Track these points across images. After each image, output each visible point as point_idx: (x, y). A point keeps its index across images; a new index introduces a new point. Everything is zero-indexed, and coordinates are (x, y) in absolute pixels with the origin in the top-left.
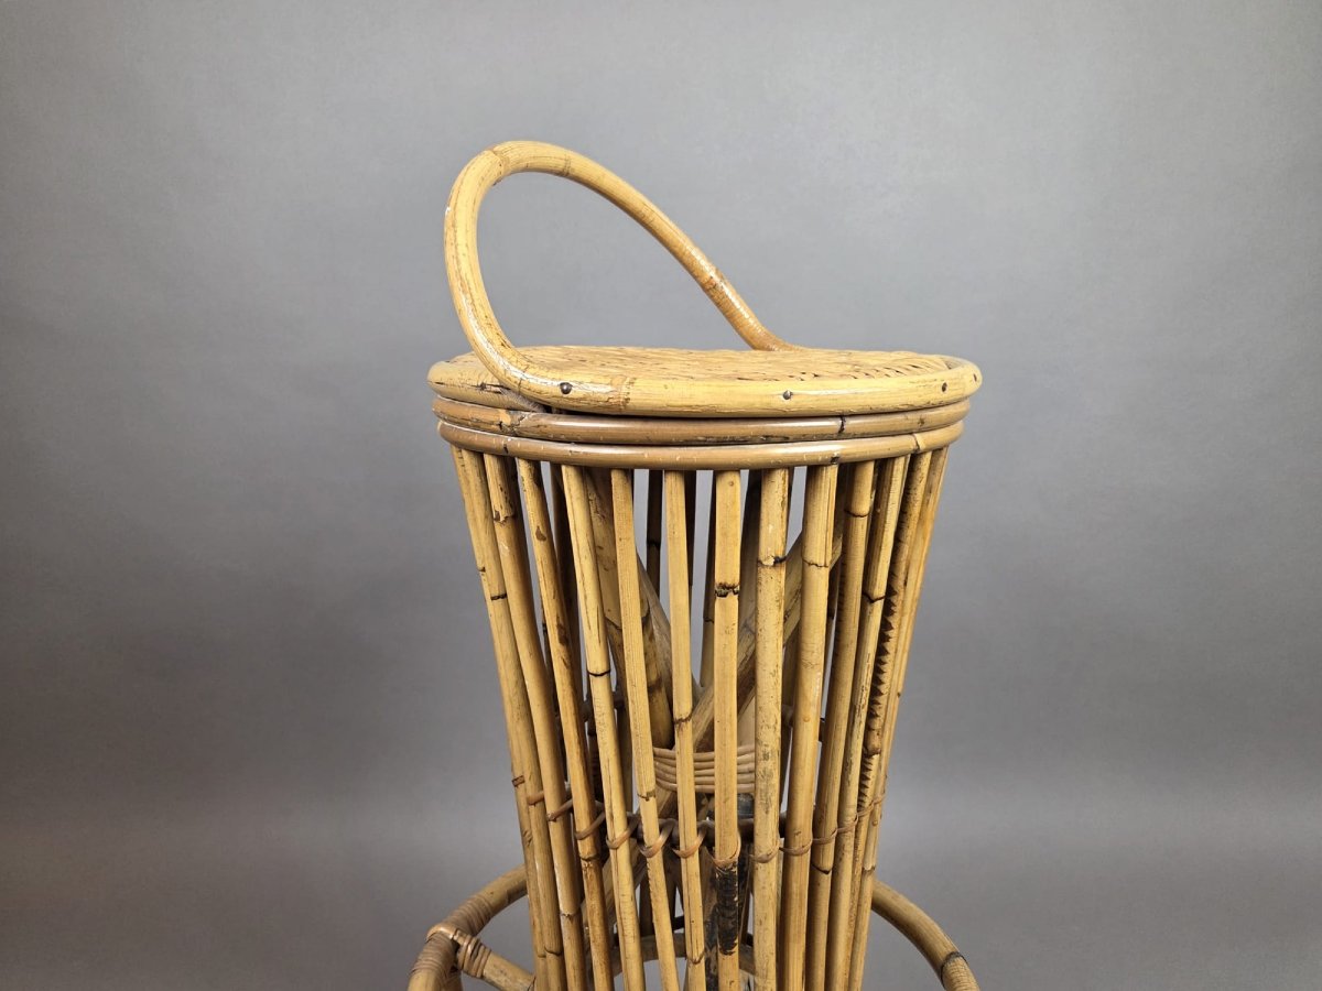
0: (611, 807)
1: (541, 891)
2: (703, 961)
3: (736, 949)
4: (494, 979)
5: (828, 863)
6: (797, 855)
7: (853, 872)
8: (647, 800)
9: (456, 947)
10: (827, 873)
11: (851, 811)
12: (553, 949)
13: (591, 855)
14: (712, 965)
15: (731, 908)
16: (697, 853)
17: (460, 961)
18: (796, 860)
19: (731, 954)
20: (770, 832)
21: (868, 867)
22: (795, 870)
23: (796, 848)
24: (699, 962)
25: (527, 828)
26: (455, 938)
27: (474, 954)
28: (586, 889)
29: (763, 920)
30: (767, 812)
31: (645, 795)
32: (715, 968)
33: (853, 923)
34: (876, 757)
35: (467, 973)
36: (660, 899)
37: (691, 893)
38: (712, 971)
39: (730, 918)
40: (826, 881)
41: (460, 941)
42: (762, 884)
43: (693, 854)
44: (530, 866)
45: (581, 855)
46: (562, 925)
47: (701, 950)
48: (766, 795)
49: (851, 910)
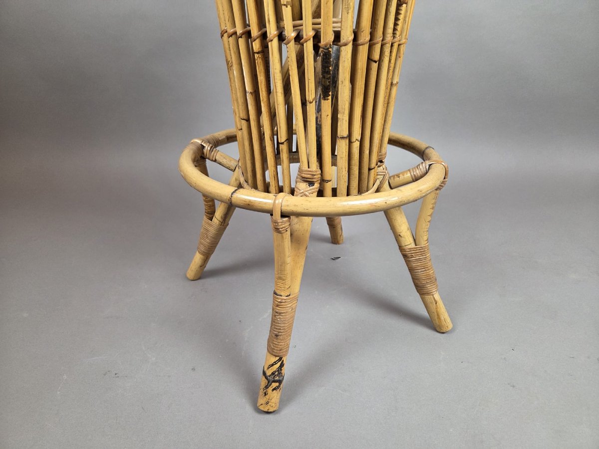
0: (268, 15)
1: (237, 86)
2: (314, 102)
3: (330, 98)
4: (221, 161)
5: (376, 56)
6: (362, 45)
7: (387, 76)
8: (287, 7)
9: (203, 147)
10: (376, 62)
11: (390, 30)
12: (245, 118)
13: (260, 50)
14: (318, 120)
15: (328, 72)
16: (312, 39)
17: (205, 153)
18: (361, 48)
19: (328, 99)
20: (349, 26)
21: (395, 82)
22: (361, 54)
23: (362, 41)
24: (312, 102)
25: (229, 59)
26: (202, 144)
27: (211, 150)
28: (258, 71)
29: (343, 80)
30: (348, 13)
31: (285, 3)
32: (320, 121)
33: (386, 105)
34: (404, 5)
35: (209, 159)
36: (293, 68)
37: (309, 63)
38: (318, 123)
39: (328, 79)
40: (375, 66)
41: (204, 145)
42: (343, 59)
43: (310, 39)
44: (232, 81)
45: (255, 51)
46: (248, 98)
47: (313, 96)
48: (348, 2)
49: (385, 98)
